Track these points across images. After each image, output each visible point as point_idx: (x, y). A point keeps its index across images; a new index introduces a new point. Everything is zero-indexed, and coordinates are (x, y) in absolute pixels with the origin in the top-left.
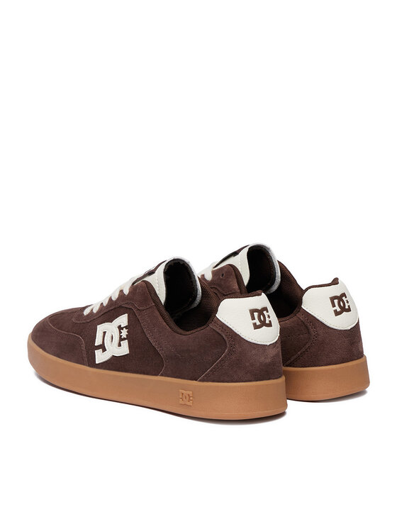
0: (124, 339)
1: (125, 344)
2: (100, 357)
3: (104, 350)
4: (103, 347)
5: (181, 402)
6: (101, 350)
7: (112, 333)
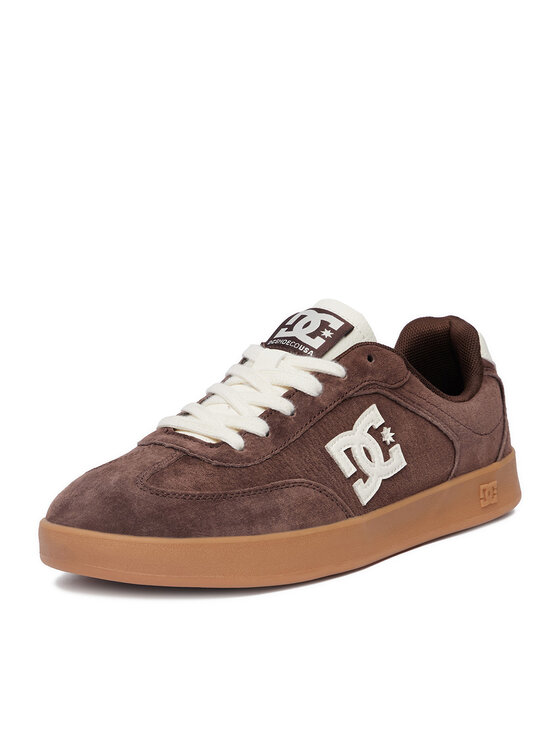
0: (392, 444)
1: (396, 452)
2: (365, 492)
3: (365, 478)
4: (361, 475)
5: (483, 504)
6: (361, 480)
7: (362, 446)
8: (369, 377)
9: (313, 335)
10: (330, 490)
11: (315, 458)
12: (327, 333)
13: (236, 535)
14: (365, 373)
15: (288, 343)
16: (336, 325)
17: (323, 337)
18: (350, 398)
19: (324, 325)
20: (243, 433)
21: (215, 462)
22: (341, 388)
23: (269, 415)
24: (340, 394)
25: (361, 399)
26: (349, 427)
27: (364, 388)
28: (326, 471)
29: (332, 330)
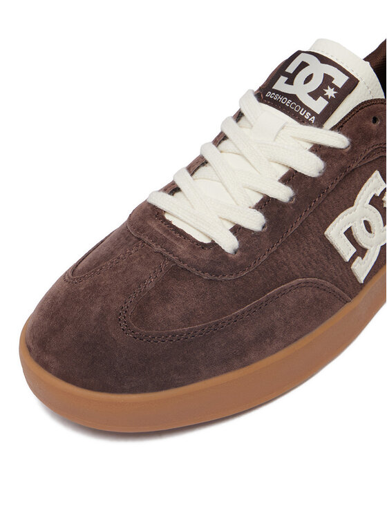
2: (363, 268)
3: (364, 253)
4: (360, 252)
6: (359, 258)
7: (363, 220)
8: (373, 142)
9: (315, 95)
10: (328, 284)
11: (314, 250)
12: (330, 92)
13: (226, 372)
14: (370, 140)
15: (288, 102)
16: (340, 80)
17: (326, 98)
18: (353, 170)
19: (328, 80)
20: (237, 230)
21: (206, 276)
22: (343, 162)
23: (267, 205)
24: (343, 169)
25: (364, 169)
26: (350, 203)
27: (368, 156)
28: (325, 262)
29: (336, 88)
